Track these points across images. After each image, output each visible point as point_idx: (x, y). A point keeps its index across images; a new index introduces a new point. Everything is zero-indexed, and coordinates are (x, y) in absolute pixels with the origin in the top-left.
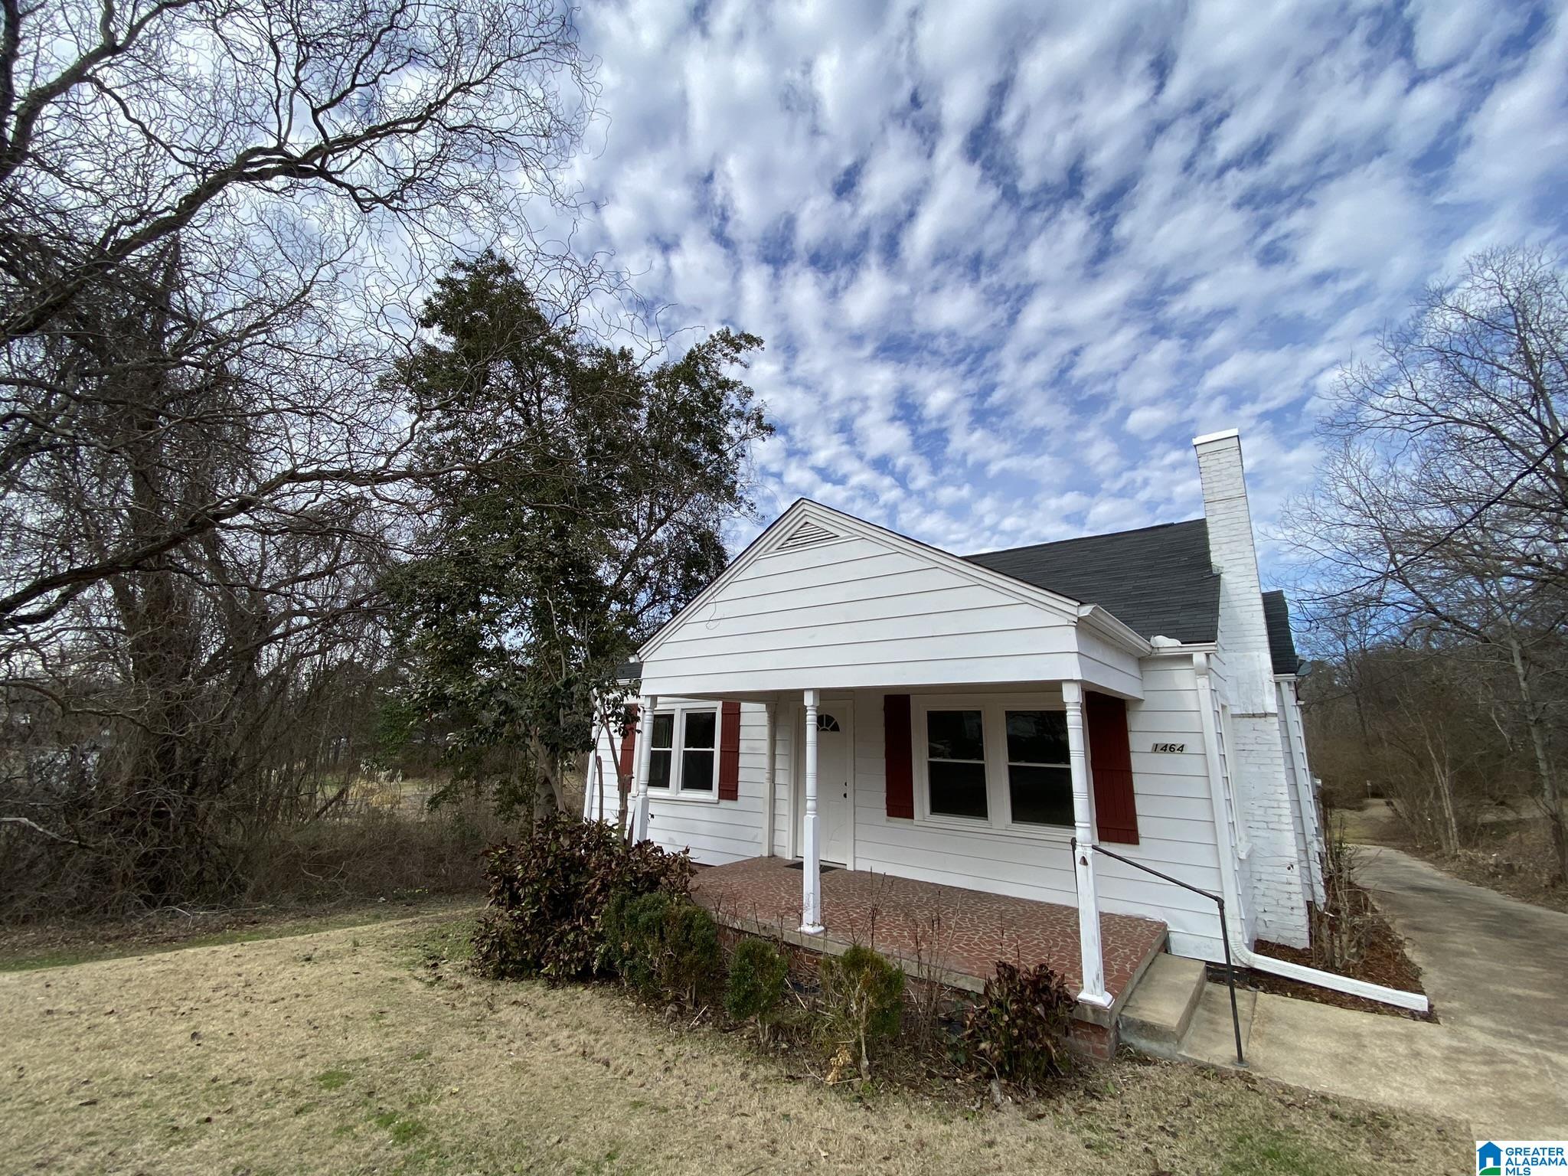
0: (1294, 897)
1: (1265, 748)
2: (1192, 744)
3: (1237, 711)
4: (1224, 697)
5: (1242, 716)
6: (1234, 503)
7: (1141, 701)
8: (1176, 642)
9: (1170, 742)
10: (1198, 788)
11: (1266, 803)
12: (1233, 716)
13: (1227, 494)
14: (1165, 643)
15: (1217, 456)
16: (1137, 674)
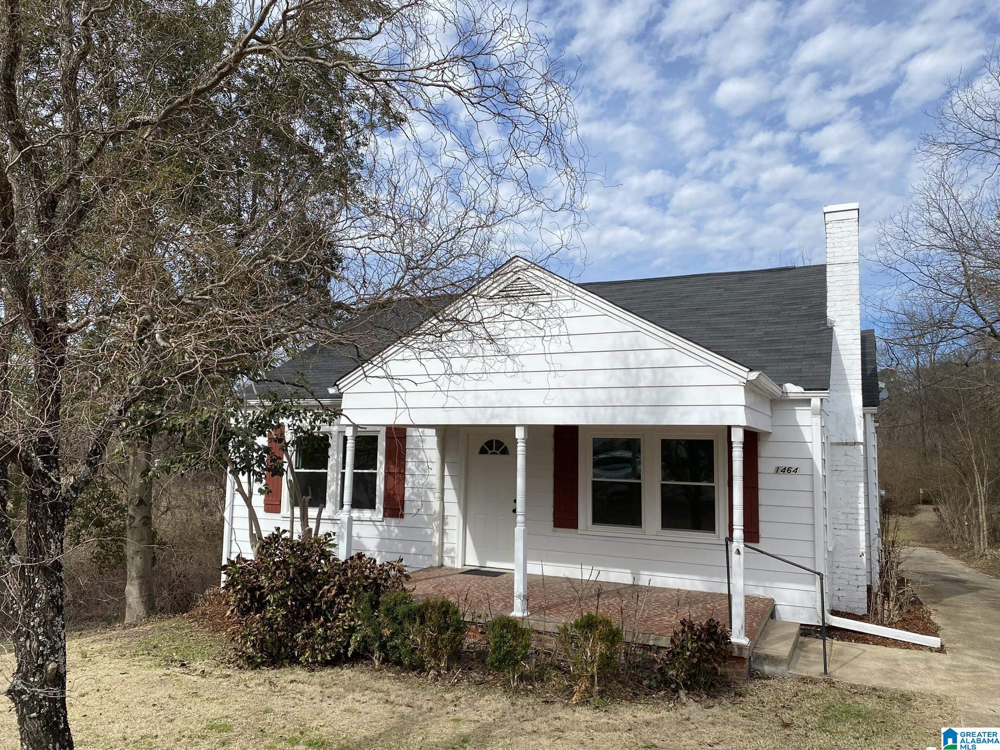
0: (860, 578)
1: (852, 468)
2: (804, 469)
3: (835, 440)
4: (829, 431)
5: (838, 444)
6: (849, 267)
7: (769, 433)
8: (800, 389)
9: (788, 466)
10: (804, 500)
11: (848, 510)
12: (832, 444)
13: (845, 259)
14: (793, 390)
15: (841, 225)
16: (769, 412)
